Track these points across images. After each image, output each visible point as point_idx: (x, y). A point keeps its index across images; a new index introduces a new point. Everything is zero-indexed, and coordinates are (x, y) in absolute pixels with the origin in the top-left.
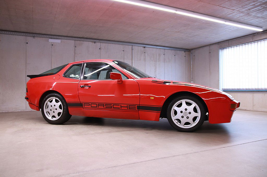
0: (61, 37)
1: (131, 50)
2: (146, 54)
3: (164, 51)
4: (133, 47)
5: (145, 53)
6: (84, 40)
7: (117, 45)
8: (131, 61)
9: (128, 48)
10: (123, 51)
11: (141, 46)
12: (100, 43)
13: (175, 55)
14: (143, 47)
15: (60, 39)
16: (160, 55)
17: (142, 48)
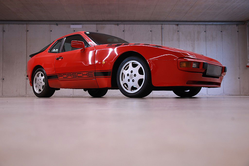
0: (81, 23)
1: (161, 30)
2: (180, 33)
3: (206, 27)
4: (163, 26)
5: (178, 31)
6: (105, 23)
7: (143, 25)
8: (161, 42)
9: (157, 28)
10: (151, 31)
11: (174, 24)
12: (123, 25)
13: (221, 31)
14: (176, 25)
15: (82, 24)
16: (199, 33)
17: (174, 26)
